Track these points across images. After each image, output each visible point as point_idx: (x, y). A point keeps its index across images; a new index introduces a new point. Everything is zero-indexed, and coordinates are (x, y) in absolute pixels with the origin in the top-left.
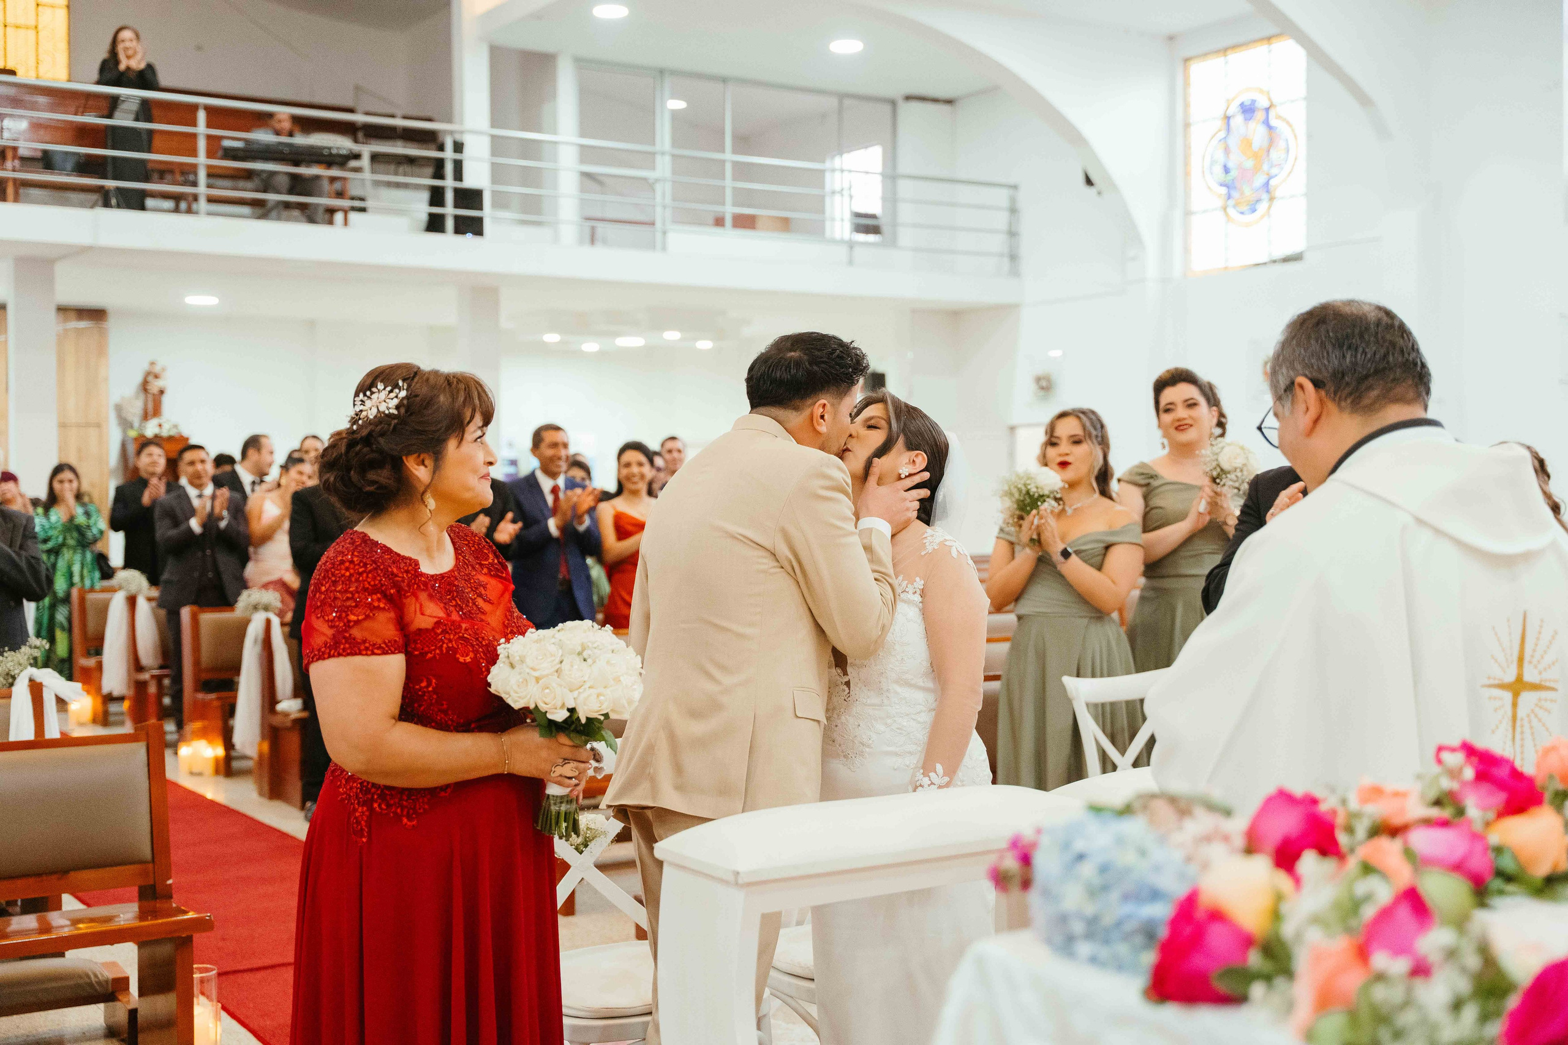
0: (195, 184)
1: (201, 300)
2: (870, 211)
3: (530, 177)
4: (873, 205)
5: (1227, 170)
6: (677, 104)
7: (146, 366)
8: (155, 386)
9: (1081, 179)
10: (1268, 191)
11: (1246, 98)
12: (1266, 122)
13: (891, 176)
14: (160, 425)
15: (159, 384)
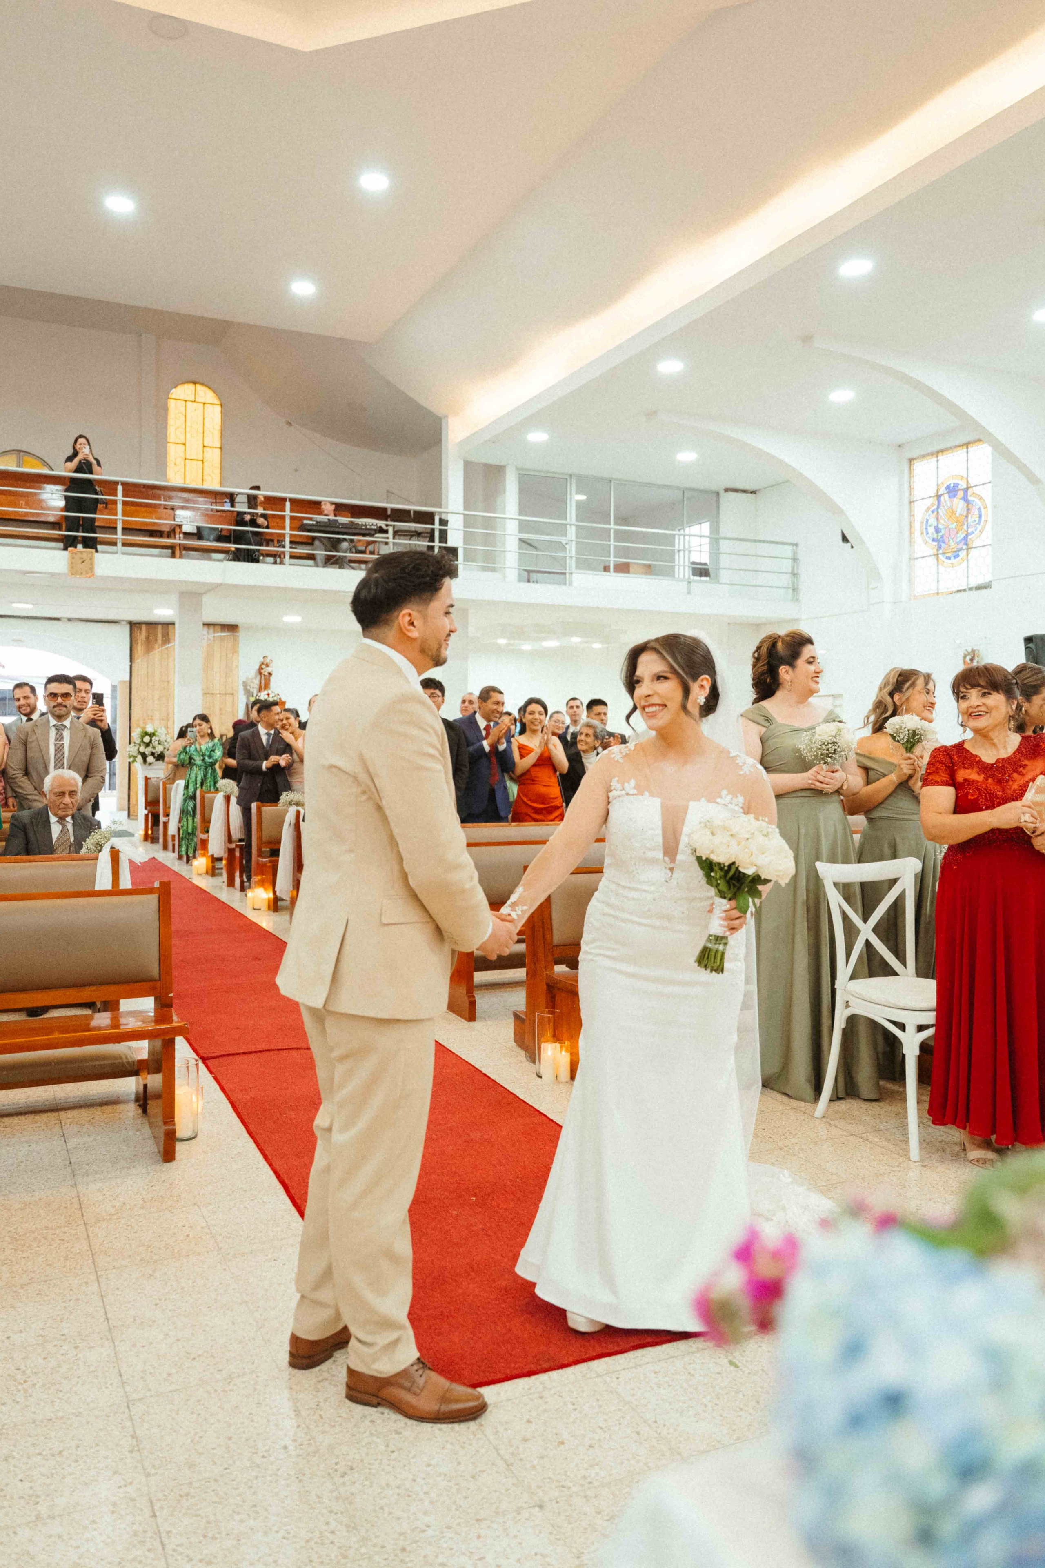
0: (284, 547)
1: (292, 619)
2: (703, 561)
3: (489, 540)
4: (705, 558)
5: (937, 530)
6: (582, 497)
7: (261, 659)
8: (266, 671)
9: (840, 538)
10: (967, 544)
11: (951, 482)
12: (965, 499)
13: (715, 540)
14: (268, 695)
15: (269, 670)
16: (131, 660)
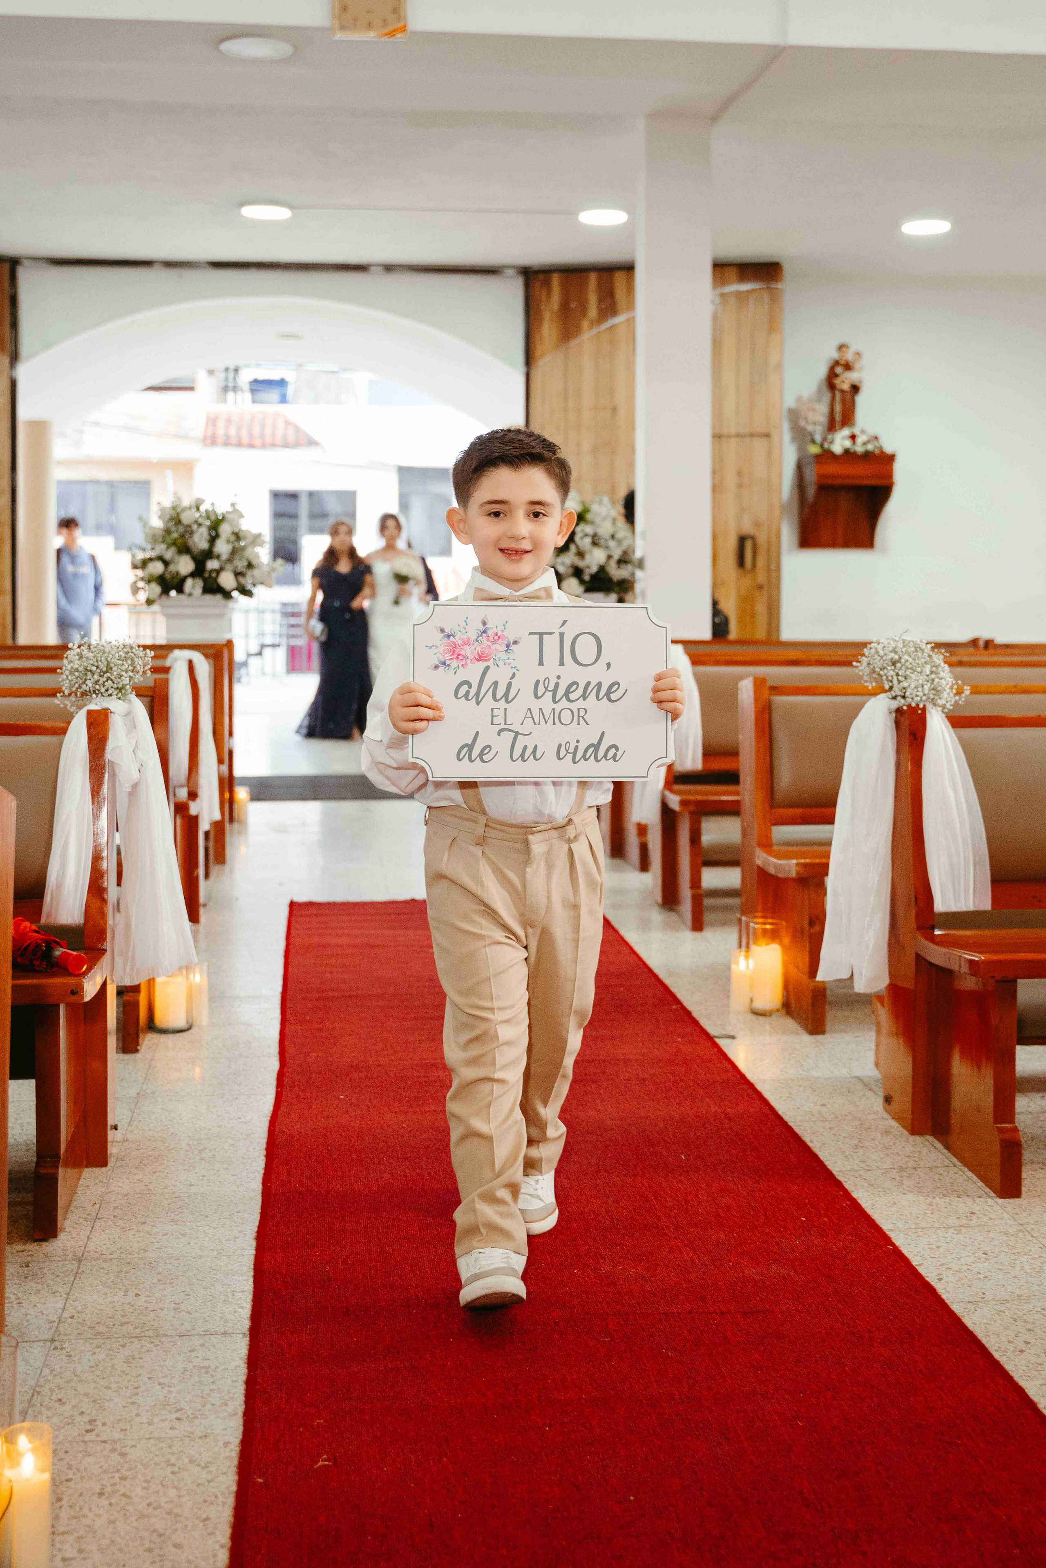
1: (925, 227)
7: (833, 353)
8: (845, 381)
14: (853, 437)
15: (853, 376)
16: (529, 359)
